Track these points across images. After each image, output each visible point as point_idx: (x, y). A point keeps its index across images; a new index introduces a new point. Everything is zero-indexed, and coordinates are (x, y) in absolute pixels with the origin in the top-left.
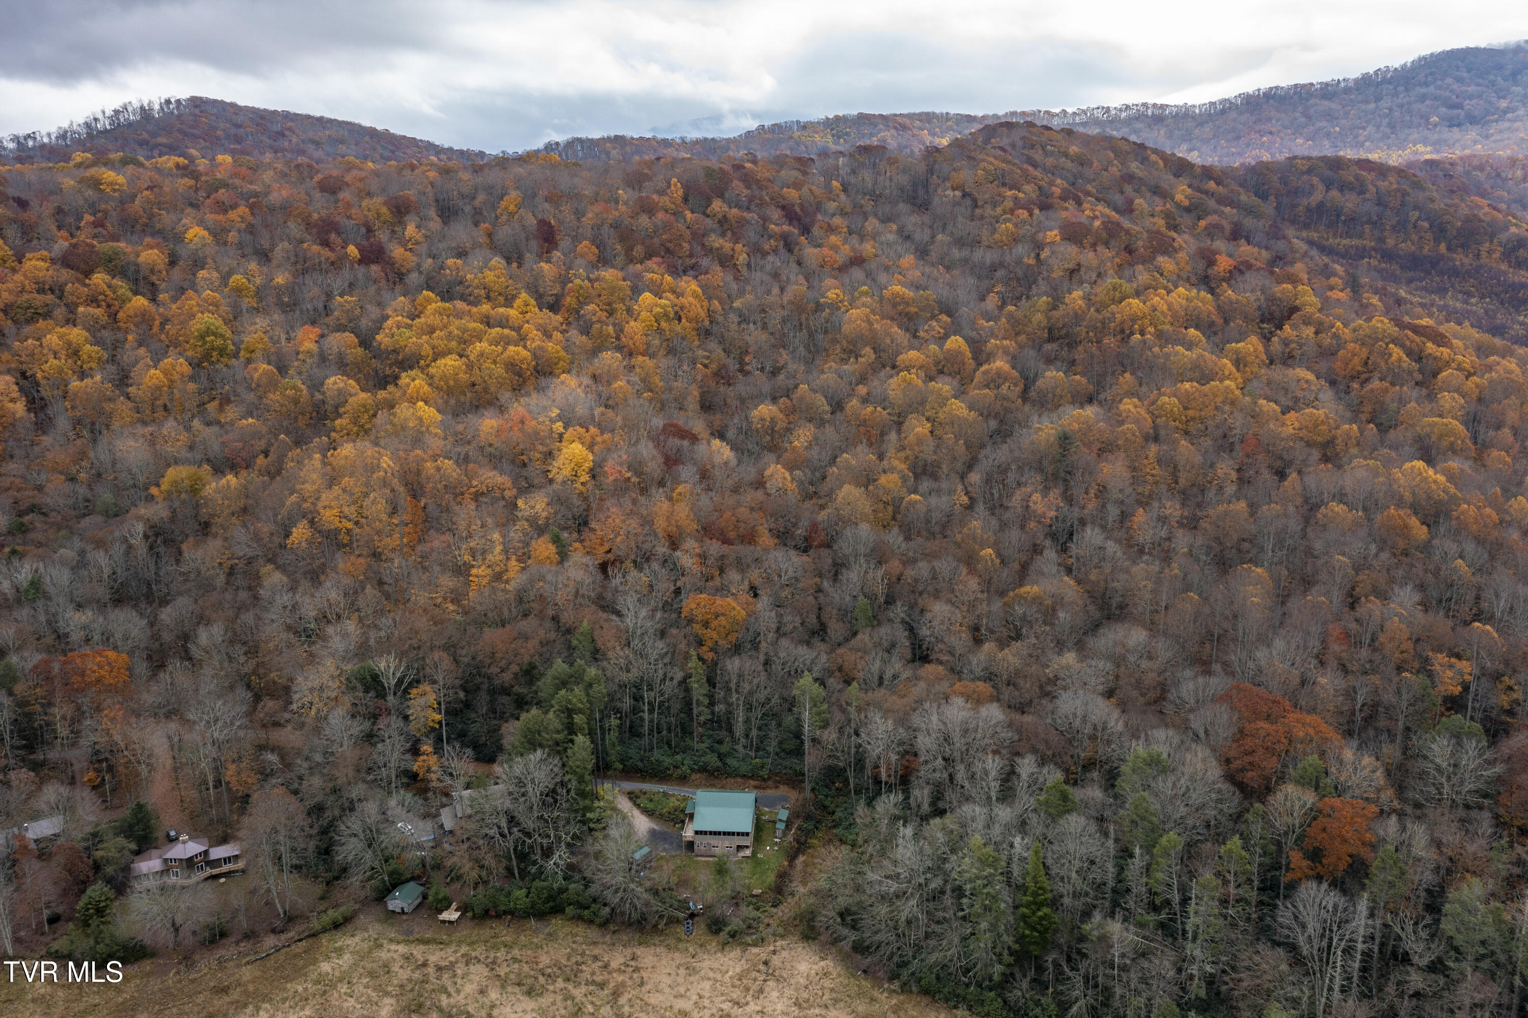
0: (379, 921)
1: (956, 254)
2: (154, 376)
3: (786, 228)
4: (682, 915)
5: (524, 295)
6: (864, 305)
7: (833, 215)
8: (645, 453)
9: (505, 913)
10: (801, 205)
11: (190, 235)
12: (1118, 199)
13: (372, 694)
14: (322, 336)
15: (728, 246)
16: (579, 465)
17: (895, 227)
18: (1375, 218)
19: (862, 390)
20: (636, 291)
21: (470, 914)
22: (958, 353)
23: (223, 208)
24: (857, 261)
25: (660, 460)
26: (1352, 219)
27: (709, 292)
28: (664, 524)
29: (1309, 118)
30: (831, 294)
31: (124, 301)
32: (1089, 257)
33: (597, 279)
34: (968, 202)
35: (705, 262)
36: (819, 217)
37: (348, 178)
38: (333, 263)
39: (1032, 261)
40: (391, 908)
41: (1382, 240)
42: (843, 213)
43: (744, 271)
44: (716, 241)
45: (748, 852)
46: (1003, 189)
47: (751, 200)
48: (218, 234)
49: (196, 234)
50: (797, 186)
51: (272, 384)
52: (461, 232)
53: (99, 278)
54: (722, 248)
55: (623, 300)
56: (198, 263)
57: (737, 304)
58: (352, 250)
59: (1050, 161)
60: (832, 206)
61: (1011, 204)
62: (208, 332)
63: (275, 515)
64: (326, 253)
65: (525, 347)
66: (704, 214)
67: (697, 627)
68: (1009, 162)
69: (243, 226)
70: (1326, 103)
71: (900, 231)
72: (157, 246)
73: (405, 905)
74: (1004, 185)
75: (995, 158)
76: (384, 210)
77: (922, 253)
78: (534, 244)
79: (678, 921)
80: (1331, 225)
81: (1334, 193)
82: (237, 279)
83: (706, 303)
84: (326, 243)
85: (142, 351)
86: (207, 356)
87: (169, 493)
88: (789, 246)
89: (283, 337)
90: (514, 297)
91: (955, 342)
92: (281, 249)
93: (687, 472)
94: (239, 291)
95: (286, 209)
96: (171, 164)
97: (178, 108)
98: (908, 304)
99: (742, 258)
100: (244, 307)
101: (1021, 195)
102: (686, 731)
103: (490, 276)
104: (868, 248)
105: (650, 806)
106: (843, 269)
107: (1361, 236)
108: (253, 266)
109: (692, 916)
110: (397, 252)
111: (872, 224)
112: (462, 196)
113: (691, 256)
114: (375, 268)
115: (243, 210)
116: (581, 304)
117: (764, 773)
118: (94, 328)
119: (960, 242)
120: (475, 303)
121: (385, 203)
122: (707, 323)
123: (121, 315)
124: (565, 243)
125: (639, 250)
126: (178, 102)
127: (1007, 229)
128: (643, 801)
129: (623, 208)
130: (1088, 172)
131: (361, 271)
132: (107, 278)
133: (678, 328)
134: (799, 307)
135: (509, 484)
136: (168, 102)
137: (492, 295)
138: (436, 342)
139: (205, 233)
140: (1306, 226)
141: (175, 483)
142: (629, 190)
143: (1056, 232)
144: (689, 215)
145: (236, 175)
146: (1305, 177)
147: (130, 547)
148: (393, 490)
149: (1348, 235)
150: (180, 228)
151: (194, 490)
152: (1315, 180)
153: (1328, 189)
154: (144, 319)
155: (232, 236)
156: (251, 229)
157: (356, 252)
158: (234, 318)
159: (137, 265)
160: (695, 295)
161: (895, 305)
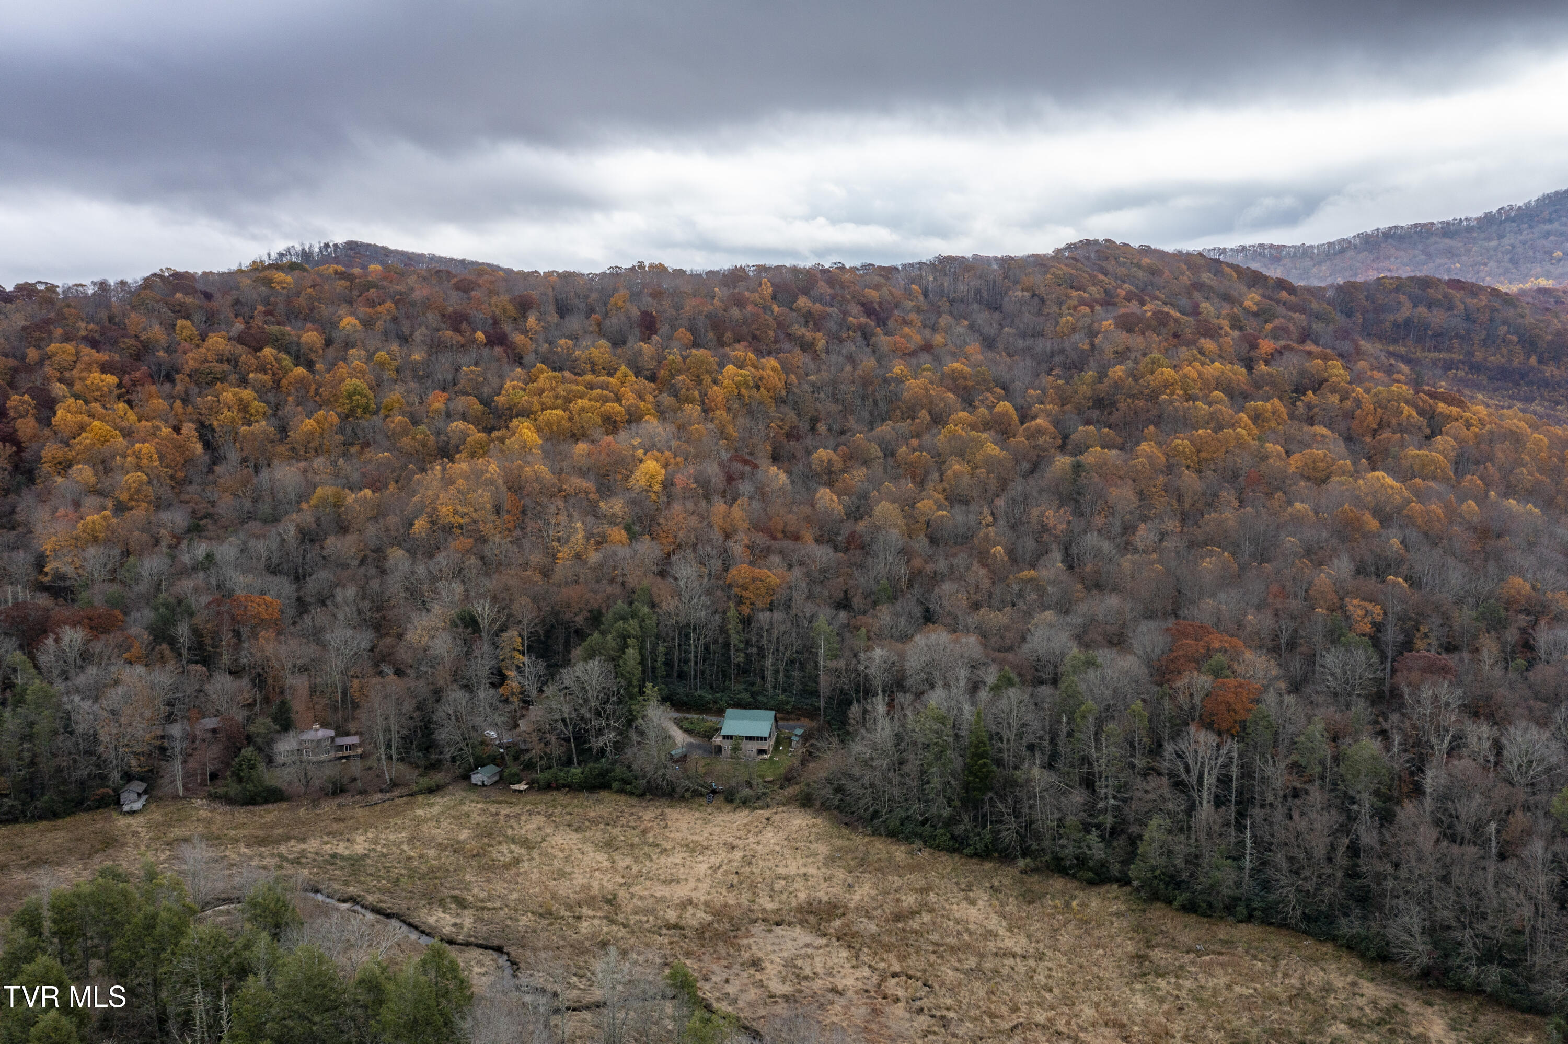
0: (464, 790)
1: (1020, 343)
2: (309, 424)
3: (863, 320)
4: (704, 790)
5: (624, 368)
6: (925, 377)
7: (910, 311)
8: (710, 471)
9: (564, 786)
10: (880, 303)
11: (344, 323)
12: (1184, 302)
13: (470, 630)
14: (449, 400)
15: (809, 335)
16: (652, 476)
17: (966, 323)
18: (1463, 332)
19: (915, 442)
20: (722, 365)
21: (536, 785)
22: (1005, 414)
23: (371, 303)
24: (927, 347)
25: (722, 477)
26: (1438, 335)
27: (787, 369)
28: (721, 522)
29: (1429, 255)
30: (897, 370)
31: (286, 371)
32: (1137, 341)
33: (688, 357)
34: (1036, 300)
35: (787, 346)
36: (896, 312)
37: (480, 281)
38: (462, 346)
39: (1086, 347)
40: (474, 781)
41: (1471, 354)
42: (918, 310)
43: (823, 356)
44: (799, 330)
45: (766, 756)
46: (1069, 291)
47: (833, 297)
48: (368, 323)
49: (349, 323)
50: (877, 287)
51: (405, 432)
52: (574, 323)
53: (268, 352)
54: (803, 336)
55: (708, 372)
56: (348, 344)
57: (812, 378)
58: (480, 335)
59: (1122, 271)
60: (910, 304)
61: (1076, 302)
62: (355, 392)
63: (402, 511)
64: (458, 337)
65: (621, 405)
66: (791, 309)
67: (738, 591)
68: (1077, 269)
69: (389, 317)
70: (1447, 241)
71: (971, 327)
72: (316, 330)
73: (485, 778)
74: (1072, 287)
75: (1066, 265)
76: (510, 307)
77: (989, 343)
78: (637, 331)
79: (701, 795)
80: (1419, 340)
81: (1422, 310)
82: (382, 355)
83: (783, 377)
84: (457, 330)
85: (299, 409)
86: (352, 412)
87: (316, 507)
88: (866, 336)
89: (417, 401)
90: (616, 370)
91: (1005, 406)
92: (418, 335)
93: (746, 487)
94: (382, 364)
95: (427, 304)
96: (331, 270)
97: (335, 251)
98: (965, 378)
99: (821, 344)
100: (386, 377)
101: (1086, 295)
102: (726, 675)
103: (595, 352)
104: (939, 339)
105: (691, 727)
106: (914, 354)
107: (1449, 350)
108: (395, 347)
109: (714, 792)
110: (518, 338)
111: (945, 320)
112: (578, 296)
113: (776, 342)
114: (498, 349)
115: (389, 304)
116: (672, 376)
117: (789, 708)
118: (261, 392)
119: (1023, 335)
120: (580, 375)
121: (511, 301)
122: (784, 393)
123: (284, 381)
124: (664, 329)
125: (729, 335)
126: (336, 246)
127: (1067, 321)
128: (685, 724)
129: (716, 302)
130: (1158, 281)
131: (486, 352)
132: (274, 351)
133: (757, 396)
134: (866, 382)
135: (593, 489)
136: (327, 245)
137: (596, 368)
138: (544, 400)
139: (357, 322)
140: (1395, 341)
141: (323, 500)
142: (725, 289)
143: (1110, 322)
144: (776, 309)
145: (385, 278)
146: (1393, 295)
147: (283, 540)
148: (497, 488)
149: (1436, 349)
150: (335, 318)
151: (337, 505)
152: (1403, 298)
153: (1415, 306)
154: (301, 383)
155: (379, 324)
156: (395, 320)
157: (483, 337)
158: (377, 386)
159: (298, 344)
160: (774, 369)
161: (954, 380)
